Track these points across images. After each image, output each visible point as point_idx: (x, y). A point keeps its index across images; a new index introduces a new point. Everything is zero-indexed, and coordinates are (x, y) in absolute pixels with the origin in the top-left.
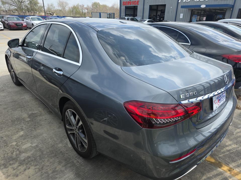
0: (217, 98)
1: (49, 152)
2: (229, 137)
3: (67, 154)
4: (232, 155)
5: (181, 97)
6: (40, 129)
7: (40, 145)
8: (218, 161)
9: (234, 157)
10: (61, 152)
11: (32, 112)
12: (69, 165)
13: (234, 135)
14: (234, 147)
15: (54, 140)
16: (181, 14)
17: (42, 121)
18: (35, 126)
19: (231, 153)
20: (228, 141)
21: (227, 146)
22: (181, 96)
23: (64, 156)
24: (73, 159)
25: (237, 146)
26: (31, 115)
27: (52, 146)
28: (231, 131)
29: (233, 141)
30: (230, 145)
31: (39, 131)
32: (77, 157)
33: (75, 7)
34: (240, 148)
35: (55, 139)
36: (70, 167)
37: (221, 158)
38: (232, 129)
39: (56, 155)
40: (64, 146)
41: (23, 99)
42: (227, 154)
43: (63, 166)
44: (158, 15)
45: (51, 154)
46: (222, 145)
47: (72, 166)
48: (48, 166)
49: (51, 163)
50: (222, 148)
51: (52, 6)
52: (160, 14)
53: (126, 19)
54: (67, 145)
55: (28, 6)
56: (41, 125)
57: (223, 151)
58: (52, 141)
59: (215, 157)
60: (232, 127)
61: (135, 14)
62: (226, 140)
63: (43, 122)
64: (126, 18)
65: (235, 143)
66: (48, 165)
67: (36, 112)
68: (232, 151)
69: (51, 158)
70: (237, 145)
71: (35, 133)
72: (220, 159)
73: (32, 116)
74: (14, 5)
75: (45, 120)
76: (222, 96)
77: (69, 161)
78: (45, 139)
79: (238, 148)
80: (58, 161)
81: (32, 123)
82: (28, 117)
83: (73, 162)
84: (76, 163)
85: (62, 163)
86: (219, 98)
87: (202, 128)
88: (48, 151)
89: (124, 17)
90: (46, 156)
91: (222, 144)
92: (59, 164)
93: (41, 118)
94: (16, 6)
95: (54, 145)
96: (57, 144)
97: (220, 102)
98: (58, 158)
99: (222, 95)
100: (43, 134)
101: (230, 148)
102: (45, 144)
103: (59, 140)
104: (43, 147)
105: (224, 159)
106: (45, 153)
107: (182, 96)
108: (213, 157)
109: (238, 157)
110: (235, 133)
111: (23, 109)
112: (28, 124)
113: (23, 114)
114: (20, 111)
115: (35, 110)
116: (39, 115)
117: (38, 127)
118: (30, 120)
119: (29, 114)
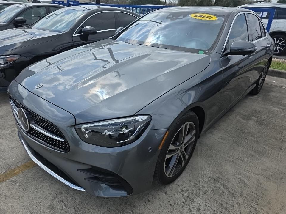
18: (256, 112)
26: (247, 119)
81: (255, 115)
93: (244, 113)
111: (243, 129)
112: (258, 116)
113: (251, 124)
114: (248, 129)
115: (237, 120)
116: (242, 115)
117: (256, 110)
118: (254, 117)
119: (246, 121)
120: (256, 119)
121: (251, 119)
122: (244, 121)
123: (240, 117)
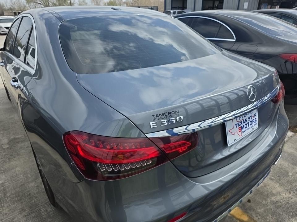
0: (236, 125)
1: (14, 194)
2: (279, 179)
3: (36, 197)
4: (279, 211)
5: (152, 127)
6: (15, 160)
7: (6, 184)
8: (253, 219)
9: (282, 213)
10: (30, 194)
11: (14, 137)
12: (33, 215)
13: (288, 176)
14: (285, 196)
15: (27, 177)
16: (245, 3)
17: (22, 149)
18: (11, 155)
19: (277, 207)
20: (277, 186)
21: (273, 195)
22: (151, 123)
23: (32, 200)
24: (41, 206)
25: (290, 195)
26: (11, 141)
27: (22, 185)
28: (285, 171)
29: (286, 187)
30: (279, 193)
31: (13, 163)
32: (48, 202)
33: (112, 2)
34: (294, 199)
35: (29, 175)
36: (34, 217)
37: (260, 215)
38: (287, 168)
39: (21, 200)
40: (37, 186)
41: (11, 118)
42: (271, 209)
43: (24, 216)
44: (214, 6)
45: (16, 197)
46: (267, 193)
47: (36, 216)
48: (6, 214)
49: (10, 210)
50: (265, 197)
51: (83, 2)
52: (218, 5)
53: (172, 13)
54: (40, 185)
55: (56, 3)
56: (18, 155)
57: (266, 202)
58: (24, 178)
59: (250, 212)
60: (288, 164)
61: (185, 6)
62: (275, 184)
63: (22, 151)
64: (172, 11)
65: (288, 191)
66: (6, 212)
67: (19, 136)
68: (280, 204)
69: (14, 203)
70: (290, 193)
71: (7, 166)
72: (257, 216)
73: (13, 142)
74: (40, 3)
75: (27, 147)
76: (248, 121)
77: (35, 209)
78: (17, 174)
79: (292, 198)
80: (21, 207)
81: (9, 151)
82: (7, 144)
83: (40, 210)
84: (43, 213)
85: (25, 211)
86: (241, 124)
87: (207, 174)
88: (14, 192)
89: (169, 11)
90: (8, 200)
91: (267, 191)
92: (21, 213)
93: (23, 144)
94: (42, 5)
95: (24, 184)
96: (28, 182)
97: (245, 131)
98: (22, 203)
99: (248, 119)
100: (16, 167)
101: (278, 198)
102: (13, 182)
103: (34, 177)
104: (9, 186)
105: (263, 217)
106: (8, 195)
107: (153, 124)
108: (247, 213)
109: (287, 214)
110: (290, 174)
111: (6, 132)
112: (4, 152)
113: (3, 139)
114: (2, 134)
115: (20, 134)
116: (22, 141)
117: (14, 157)
118: (8, 148)
119: (11, 138)
120: (4, 147)
121: (8, 144)
122: (12, 137)
123: (20, 137)
